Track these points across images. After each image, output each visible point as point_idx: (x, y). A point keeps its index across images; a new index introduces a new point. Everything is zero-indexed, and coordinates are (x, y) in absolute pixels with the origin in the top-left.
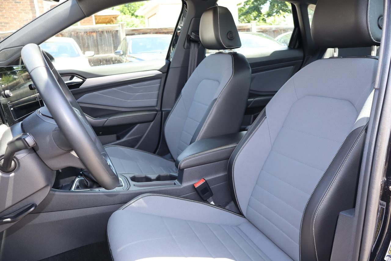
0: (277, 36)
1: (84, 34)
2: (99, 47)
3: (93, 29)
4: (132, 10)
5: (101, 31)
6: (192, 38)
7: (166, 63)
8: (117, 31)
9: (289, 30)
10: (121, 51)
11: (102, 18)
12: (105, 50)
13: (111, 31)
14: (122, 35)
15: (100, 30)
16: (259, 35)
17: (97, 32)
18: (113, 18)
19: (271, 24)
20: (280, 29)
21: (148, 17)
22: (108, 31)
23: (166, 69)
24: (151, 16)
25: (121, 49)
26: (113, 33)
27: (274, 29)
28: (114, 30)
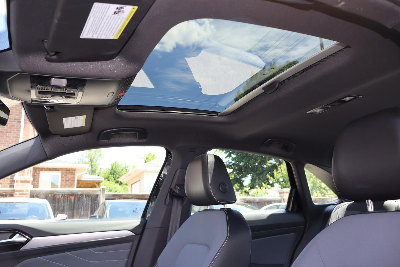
0: (261, 208)
1: (62, 196)
2: (75, 211)
3: (72, 192)
4: (117, 177)
5: (80, 195)
6: (176, 193)
7: (141, 222)
8: (97, 195)
9: (273, 202)
10: (98, 215)
11: (84, 183)
12: (81, 213)
13: (90, 195)
14: (102, 199)
15: (79, 193)
16: (243, 205)
17: (75, 195)
18: (97, 183)
19: (254, 196)
20: (263, 201)
21: (132, 183)
22: (88, 195)
23: (140, 230)
24: (135, 183)
25: (98, 214)
26: (93, 197)
27: (257, 201)
28: (94, 194)
